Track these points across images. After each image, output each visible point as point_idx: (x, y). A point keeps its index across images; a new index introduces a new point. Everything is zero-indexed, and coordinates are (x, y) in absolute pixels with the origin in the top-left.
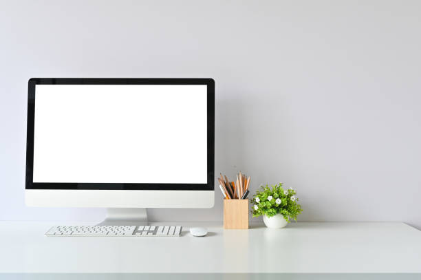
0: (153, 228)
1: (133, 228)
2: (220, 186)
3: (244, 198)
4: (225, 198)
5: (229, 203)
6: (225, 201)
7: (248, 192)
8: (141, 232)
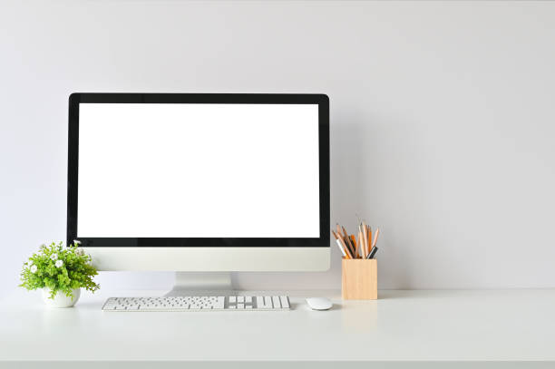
0: (249, 299)
1: (221, 299)
2: (338, 241)
3: (371, 257)
4: (344, 257)
5: (350, 263)
6: (345, 261)
7: (376, 249)
8: (235, 304)
